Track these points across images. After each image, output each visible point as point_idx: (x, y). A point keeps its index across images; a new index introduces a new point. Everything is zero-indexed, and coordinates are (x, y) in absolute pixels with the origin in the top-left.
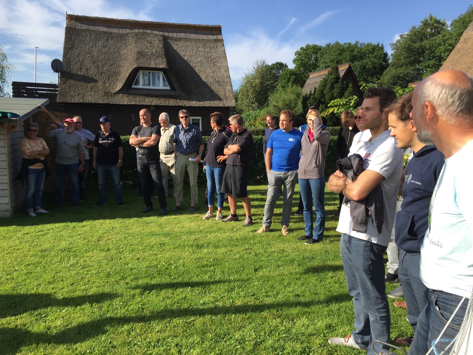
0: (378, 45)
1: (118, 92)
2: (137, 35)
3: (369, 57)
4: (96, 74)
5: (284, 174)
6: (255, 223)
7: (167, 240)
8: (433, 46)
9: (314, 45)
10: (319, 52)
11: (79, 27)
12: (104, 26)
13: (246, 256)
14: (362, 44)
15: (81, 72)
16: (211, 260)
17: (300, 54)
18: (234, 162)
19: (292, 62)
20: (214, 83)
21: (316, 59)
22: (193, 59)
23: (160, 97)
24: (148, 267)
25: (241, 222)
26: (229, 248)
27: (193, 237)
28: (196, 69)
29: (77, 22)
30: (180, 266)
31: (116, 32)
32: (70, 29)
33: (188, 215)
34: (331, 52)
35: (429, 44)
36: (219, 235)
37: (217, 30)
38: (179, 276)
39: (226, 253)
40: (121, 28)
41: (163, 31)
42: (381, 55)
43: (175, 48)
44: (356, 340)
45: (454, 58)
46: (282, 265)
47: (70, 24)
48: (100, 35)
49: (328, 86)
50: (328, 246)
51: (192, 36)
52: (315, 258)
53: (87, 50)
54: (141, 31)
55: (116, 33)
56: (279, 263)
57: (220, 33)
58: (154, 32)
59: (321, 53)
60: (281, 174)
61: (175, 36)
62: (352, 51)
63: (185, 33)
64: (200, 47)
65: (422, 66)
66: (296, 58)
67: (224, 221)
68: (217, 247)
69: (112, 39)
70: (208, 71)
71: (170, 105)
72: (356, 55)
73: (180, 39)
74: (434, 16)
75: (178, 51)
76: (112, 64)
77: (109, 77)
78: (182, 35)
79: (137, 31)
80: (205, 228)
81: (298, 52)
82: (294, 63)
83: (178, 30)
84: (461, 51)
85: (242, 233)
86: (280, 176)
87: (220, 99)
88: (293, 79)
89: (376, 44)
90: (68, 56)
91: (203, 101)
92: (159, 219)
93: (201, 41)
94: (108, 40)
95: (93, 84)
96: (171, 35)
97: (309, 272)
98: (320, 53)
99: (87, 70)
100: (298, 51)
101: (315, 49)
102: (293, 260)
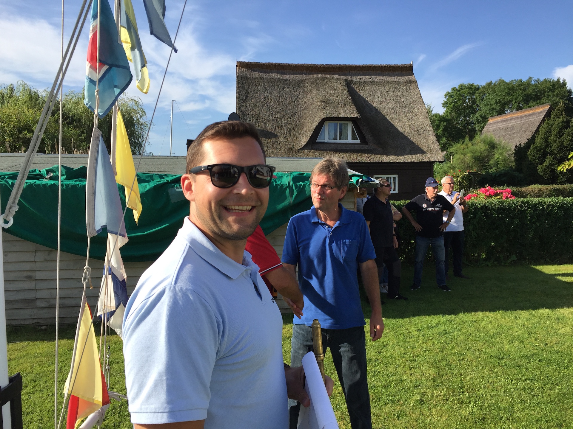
0: (558, 80)
1: (303, 148)
2: (316, 81)
3: (548, 96)
4: (276, 128)
9: (469, 84)
10: (476, 92)
11: (251, 76)
12: (278, 73)
14: (536, 81)
15: (259, 126)
17: (451, 96)
20: (413, 133)
22: (383, 105)
23: (351, 152)
28: (389, 117)
29: (248, 69)
31: (291, 78)
32: (242, 78)
34: (495, 92)
37: (407, 70)
40: (297, 75)
41: (345, 75)
43: (361, 94)
47: (241, 72)
48: (274, 83)
49: (554, 133)
51: (379, 78)
53: (262, 101)
54: (320, 76)
55: (292, 80)
57: (412, 74)
58: (334, 76)
61: (359, 80)
62: (524, 90)
63: (370, 75)
64: (389, 90)
66: (446, 100)
69: (288, 87)
70: (404, 118)
71: (364, 161)
73: (365, 83)
75: (365, 97)
76: (292, 116)
77: (290, 131)
78: (367, 78)
79: (315, 76)
81: (449, 93)
82: (444, 107)
83: (361, 72)
87: (423, 152)
89: (556, 80)
90: (243, 109)
91: (402, 155)
93: (391, 84)
94: (283, 88)
95: (273, 139)
96: (354, 78)
98: (478, 93)
99: (265, 123)
101: (471, 89)
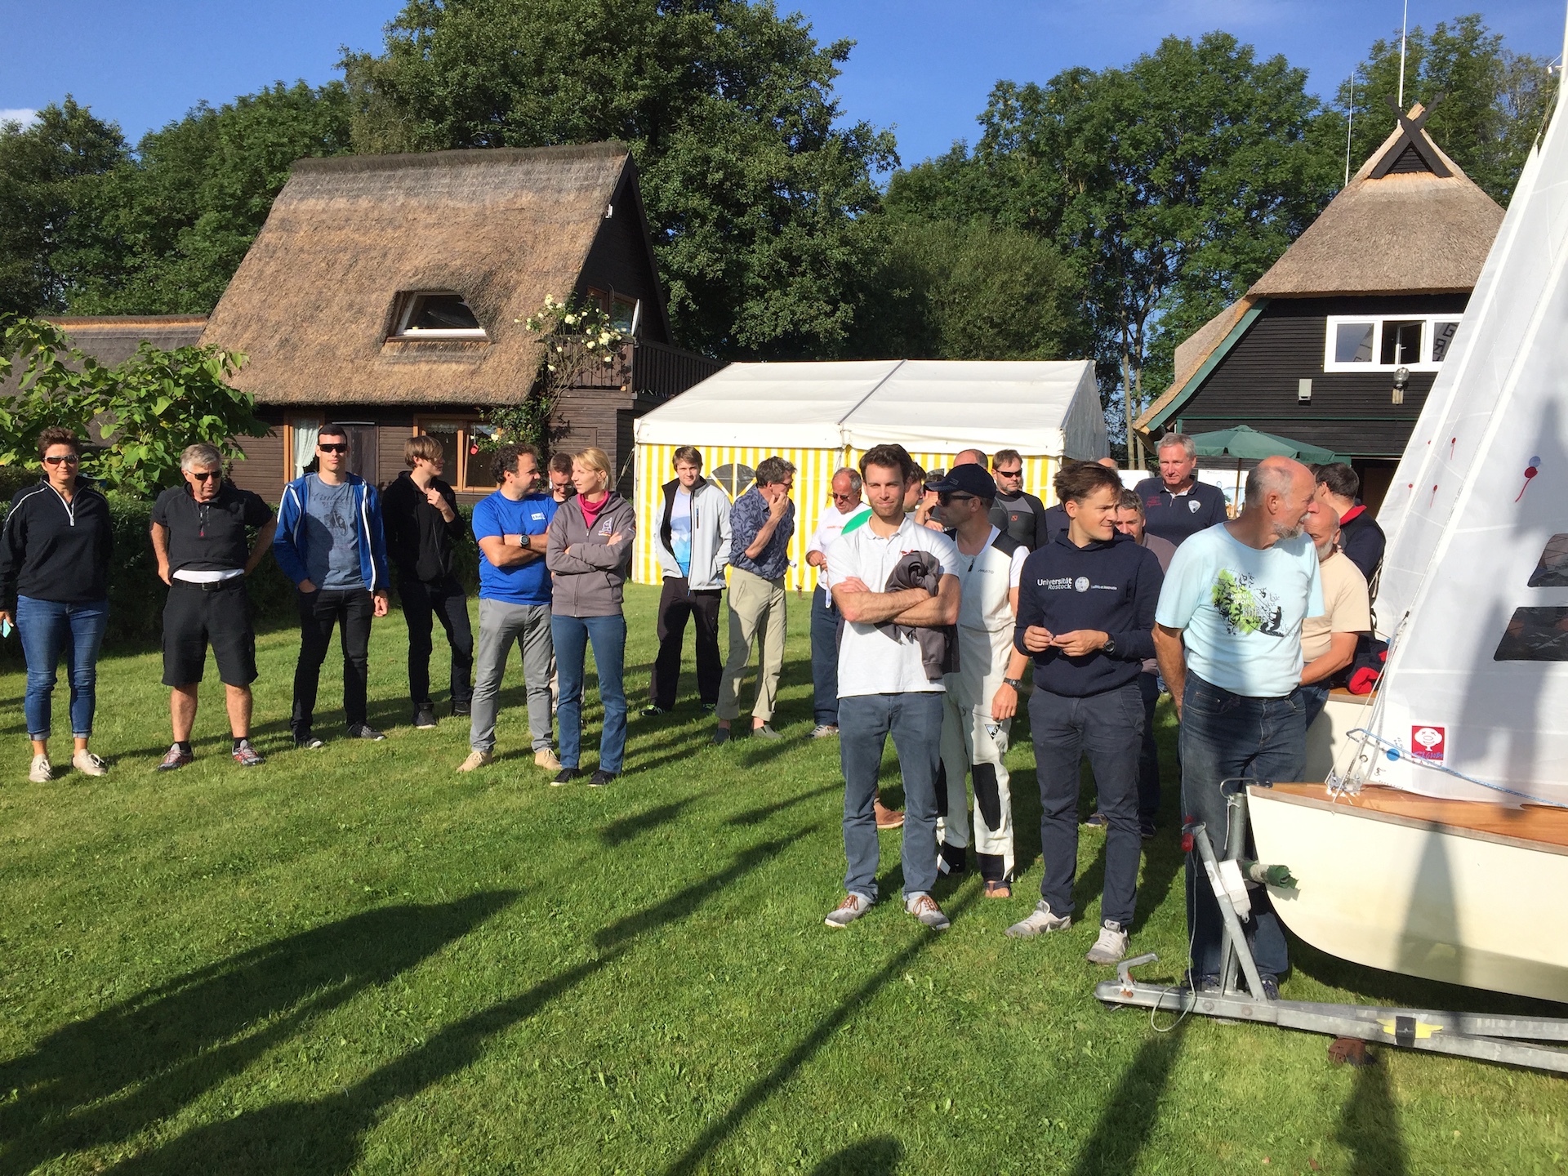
60: (519, 611)
74: (81, 106)
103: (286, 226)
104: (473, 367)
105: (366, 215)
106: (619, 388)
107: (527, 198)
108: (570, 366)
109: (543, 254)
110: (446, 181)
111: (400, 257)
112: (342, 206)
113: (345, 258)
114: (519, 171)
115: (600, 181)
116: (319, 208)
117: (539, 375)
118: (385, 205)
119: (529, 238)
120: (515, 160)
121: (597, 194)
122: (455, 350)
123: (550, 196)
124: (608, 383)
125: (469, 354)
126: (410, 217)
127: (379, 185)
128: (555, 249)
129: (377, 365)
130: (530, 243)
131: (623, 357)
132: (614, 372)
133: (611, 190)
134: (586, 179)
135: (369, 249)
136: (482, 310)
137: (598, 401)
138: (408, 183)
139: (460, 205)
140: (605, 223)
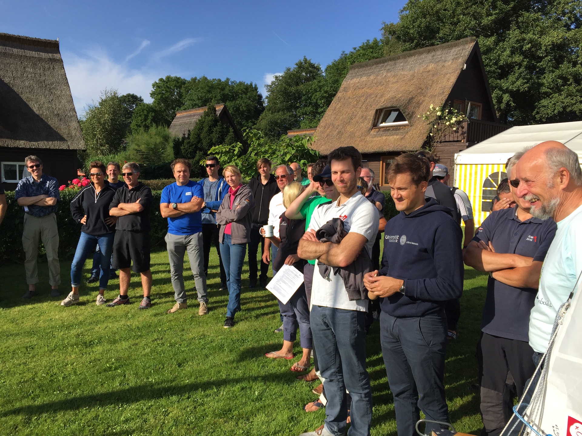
0: (251, 84)
3: (242, 97)
5: (186, 238)
6: (154, 304)
7: (34, 340)
8: (309, 91)
9: (176, 77)
10: (183, 86)
13: (159, 349)
14: (233, 82)
16: (113, 360)
17: (159, 87)
18: (133, 226)
19: (150, 95)
20: (52, 116)
21: (180, 95)
22: (18, 81)
24: (20, 382)
25: (135, 305)
26: (131, 342)
27: (73, 332)
28: (24, 97)
30: (70, 374)
33: (52, 303)
34: (198, 88)
35: (305, 89)
36: (110, 325)
37: (52, 46)
38: (75, 389)
39: (130, 347)
42: (255, 96)
44: (332, 429)
45: (335, 108)
46: (211, 354)
49: (205, 129)
50: (255, 323)
51: (15, 51)
52: (246, 340)
56: (205, 351)
57: (58, 52)
59: (186, 88)
60: (180, 238)
62: (223, 89)
63: (4, 45)
64: (27, 66)
65: (299, 112)
66: (154, 90)
67: (109, 306)
68: (115, 342)
70: (43, 100)
72: (228, 94)
74: (308, 59)
80: (86, 319)
81: (157, 84)
82: (152, 97)
84: (342, 100)
85: (141, 319)
86: (180, 240)
87: (62, 139)
88: (152, 116)
89: (249, 84)
91: (36, 141)
92: (8, 311)
93: (30, 59)
97: (246, 357)
98: (184, 88)
100: (156, 82)
101: (178, 82)
102: (221, 345)
103: (345, 90)
104: (402, 136)
105: (372, 82)
106: (461, 141)
107: (431, 66)
108: (440, 133)
109: (435, 88)
110: (402, 64)
111: (382, 96)
112: (364, 80)
113: (363, 99)
114: (430, 56)
115: (462, 55)
116: (357, 81)
117: (427, 138)
118: (379, 77)
119: (430, 82)
120: (429, 52)
121: (460, 60)
122: (396, 130)
123: (441, 64)
124: (456, 140)
125: (401, 131)
126: (387, 80)
127: (378, 70)
128: (440, 85)
129: (368, 139)
130: (430, 85)
131: (463, 128)
132: (459, 134)
133: (466, 58)
134: (456, 55)
135: (371, 95)
136: (407, 113)
137: (452, 147)
138: (388, 67)
139: (406, 73)
140: (463, 72)
